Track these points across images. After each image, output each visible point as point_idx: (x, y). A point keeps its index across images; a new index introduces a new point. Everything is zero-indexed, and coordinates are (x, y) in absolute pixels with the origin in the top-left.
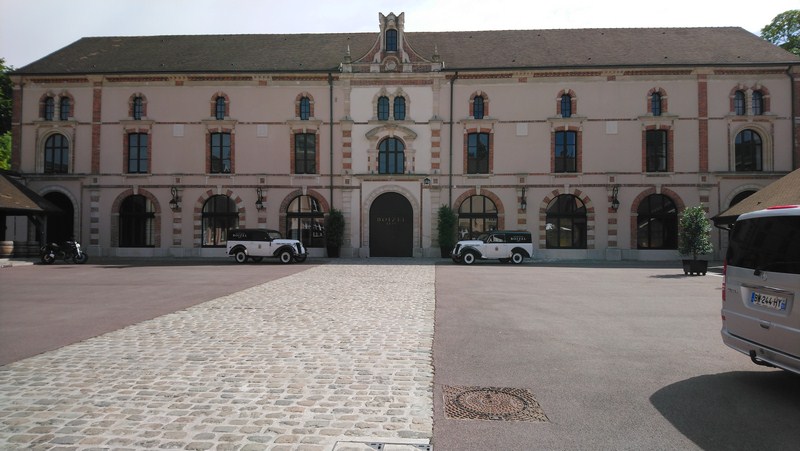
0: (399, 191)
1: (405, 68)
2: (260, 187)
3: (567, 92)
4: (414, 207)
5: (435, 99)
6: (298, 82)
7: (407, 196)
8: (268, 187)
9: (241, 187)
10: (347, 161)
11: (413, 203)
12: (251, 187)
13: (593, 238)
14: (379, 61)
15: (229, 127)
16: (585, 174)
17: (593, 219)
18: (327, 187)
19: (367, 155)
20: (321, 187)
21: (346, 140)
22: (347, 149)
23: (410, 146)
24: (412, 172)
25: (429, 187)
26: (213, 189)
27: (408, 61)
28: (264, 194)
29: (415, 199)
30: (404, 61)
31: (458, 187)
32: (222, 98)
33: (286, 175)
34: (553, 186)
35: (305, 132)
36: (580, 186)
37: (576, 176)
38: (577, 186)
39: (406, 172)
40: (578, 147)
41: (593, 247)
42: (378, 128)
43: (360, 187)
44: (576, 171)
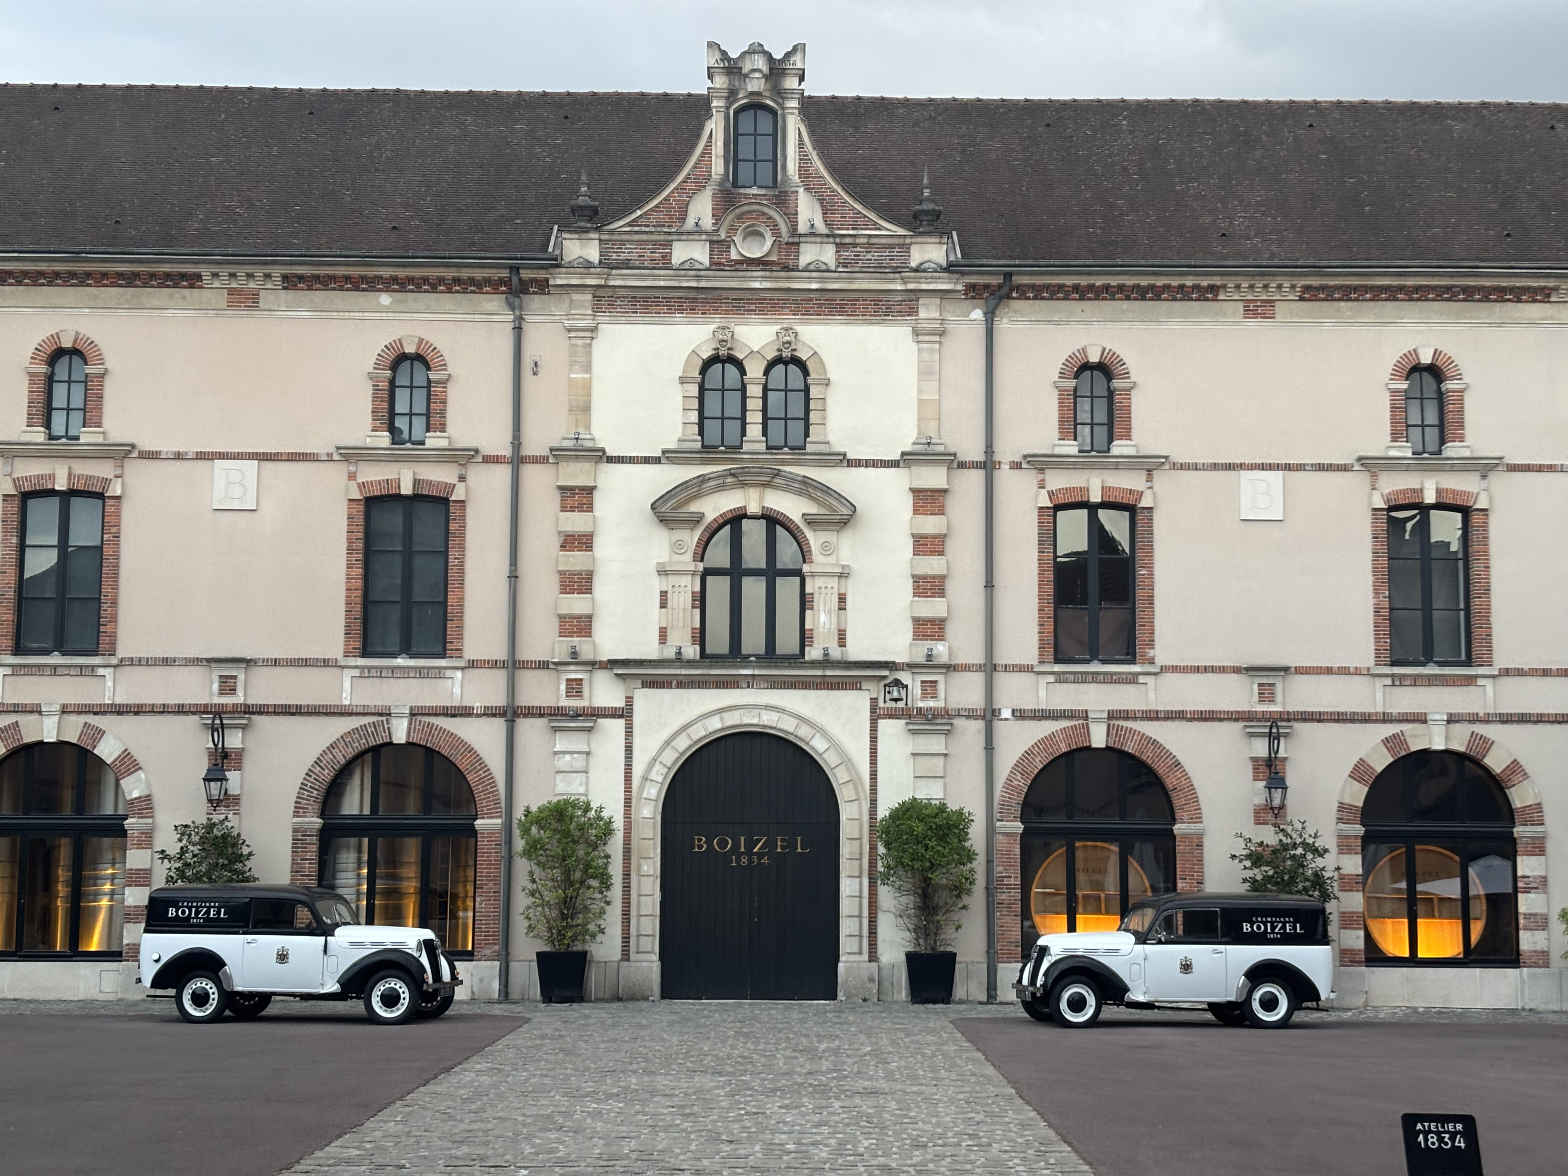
0: (786, 726)
1: (808, 254)
2: (218, 712)
3: (1426, 358)
4: (844, 794)
5: (924, 373)
6: (385, 299)
7: (817, 746)
8: (249, 710)
9: (137, 710)
10: (577, 604)
11: (838, 777)
12: (181, 710)
13: (1541, 922)
14: (708, 223)
15: (101, 470)
16: (1506, 672)
17: (1539, 848)
18: (490, 713)
19: (657, 584)
20: (465, 712)
21: (576, 522)
22: (576, 560)
23: (826, 548)
24: (836, 653)
25: (905, 714)
26: (24, 720)
27: (821, 228)
28: (233, 740)
29: (847, 761)
30: (802, 228)
31: (1020, 715)
32: (75, 352)
33: (326, 663)
34: (1386, 719)
35: (406, 489)
36: (1487, 720)
37: (1470, 680)
38: (1474, 719)
39: (813, 653)
40: (1476, 567)
41: (1542, 960)
42: (702, 480)
43: (625, 713)
44: (1468, 662)
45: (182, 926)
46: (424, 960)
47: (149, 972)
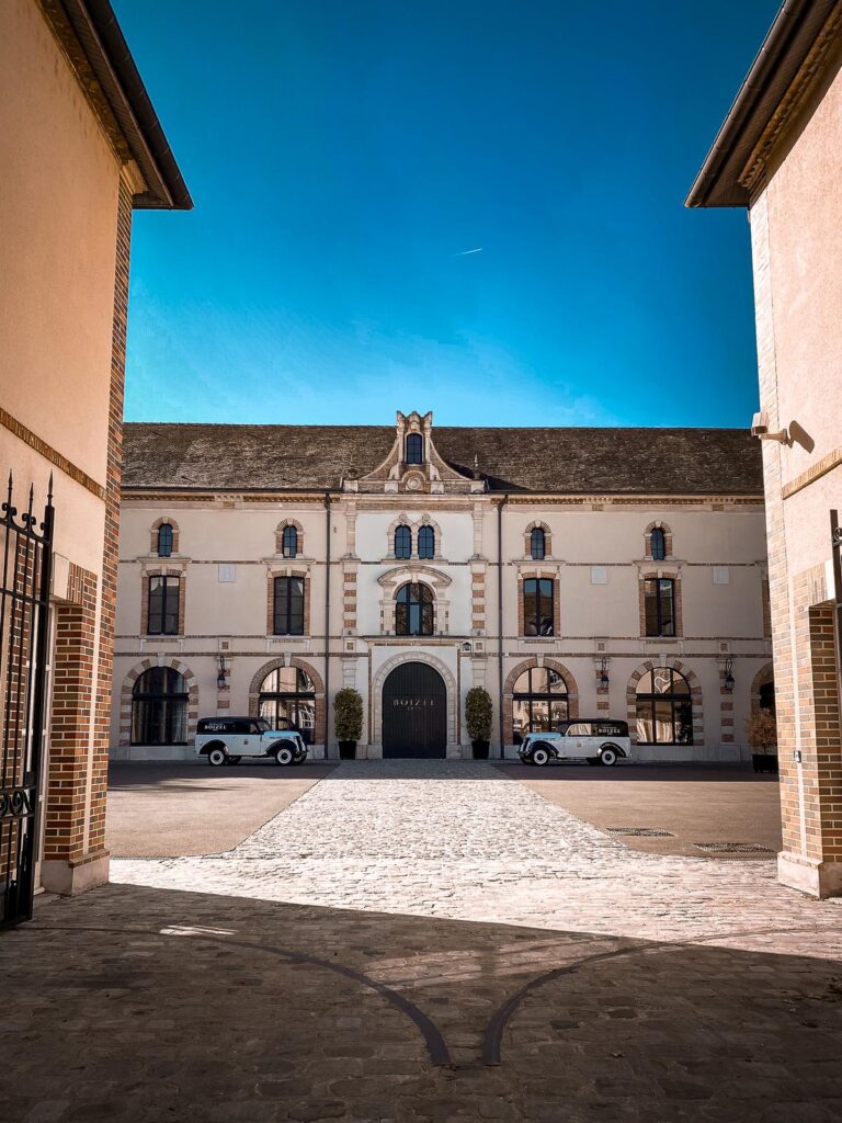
0: (427, 660)
1: (434, 487)
2: (222, 655)
3: (658, 525)
4: (448, 684)
5: (476, 530)
6: (281, 505)
7: (438, 667)
8: (233, 654)
9: (193, 654)
10: (350, 616)
11: (446, 678)
12: (208, 654)
13: (701, 729)
14: (397, 477)
15: (178, 567)
16: (687, 639)
17: (700, 703)
18: (319, 655)
19: (379, 608)
20: (311, 655)
21: (350, 586)
22: (350, 600)
23: (442, 595)
24: (444, 634)
25: (471, 655)
26: (151, 658)
27: (438, 478)
28: (228, 665)
29: (449, 672)
30: (432, 478)
31: (511, 655)
32: (168, 525)
33: (261, 637)
34: (645, 656)
35: (289, 574)
36: (680, 656)
37: (675, 642)
38: (676, 656)
39: (436, 633)
40: (677, 600)
41: (701, 743)
42: (396, 570)
43: (369, 655)
44: (674, 635)
45: (210, 732)
46: (296, 743)
47: (198, 748)
